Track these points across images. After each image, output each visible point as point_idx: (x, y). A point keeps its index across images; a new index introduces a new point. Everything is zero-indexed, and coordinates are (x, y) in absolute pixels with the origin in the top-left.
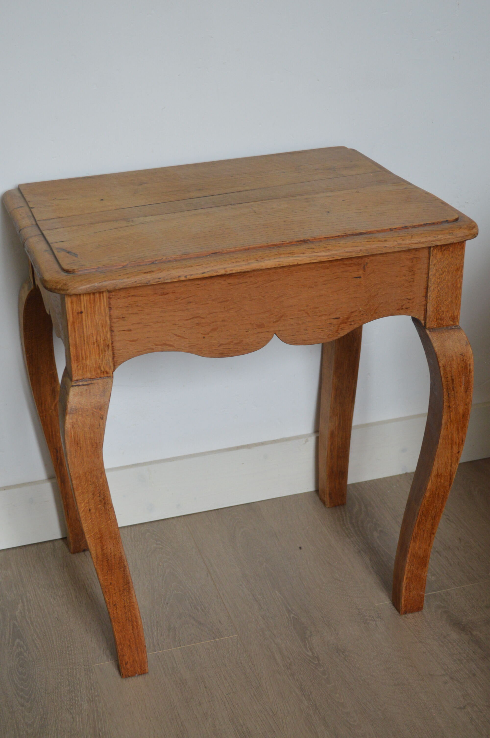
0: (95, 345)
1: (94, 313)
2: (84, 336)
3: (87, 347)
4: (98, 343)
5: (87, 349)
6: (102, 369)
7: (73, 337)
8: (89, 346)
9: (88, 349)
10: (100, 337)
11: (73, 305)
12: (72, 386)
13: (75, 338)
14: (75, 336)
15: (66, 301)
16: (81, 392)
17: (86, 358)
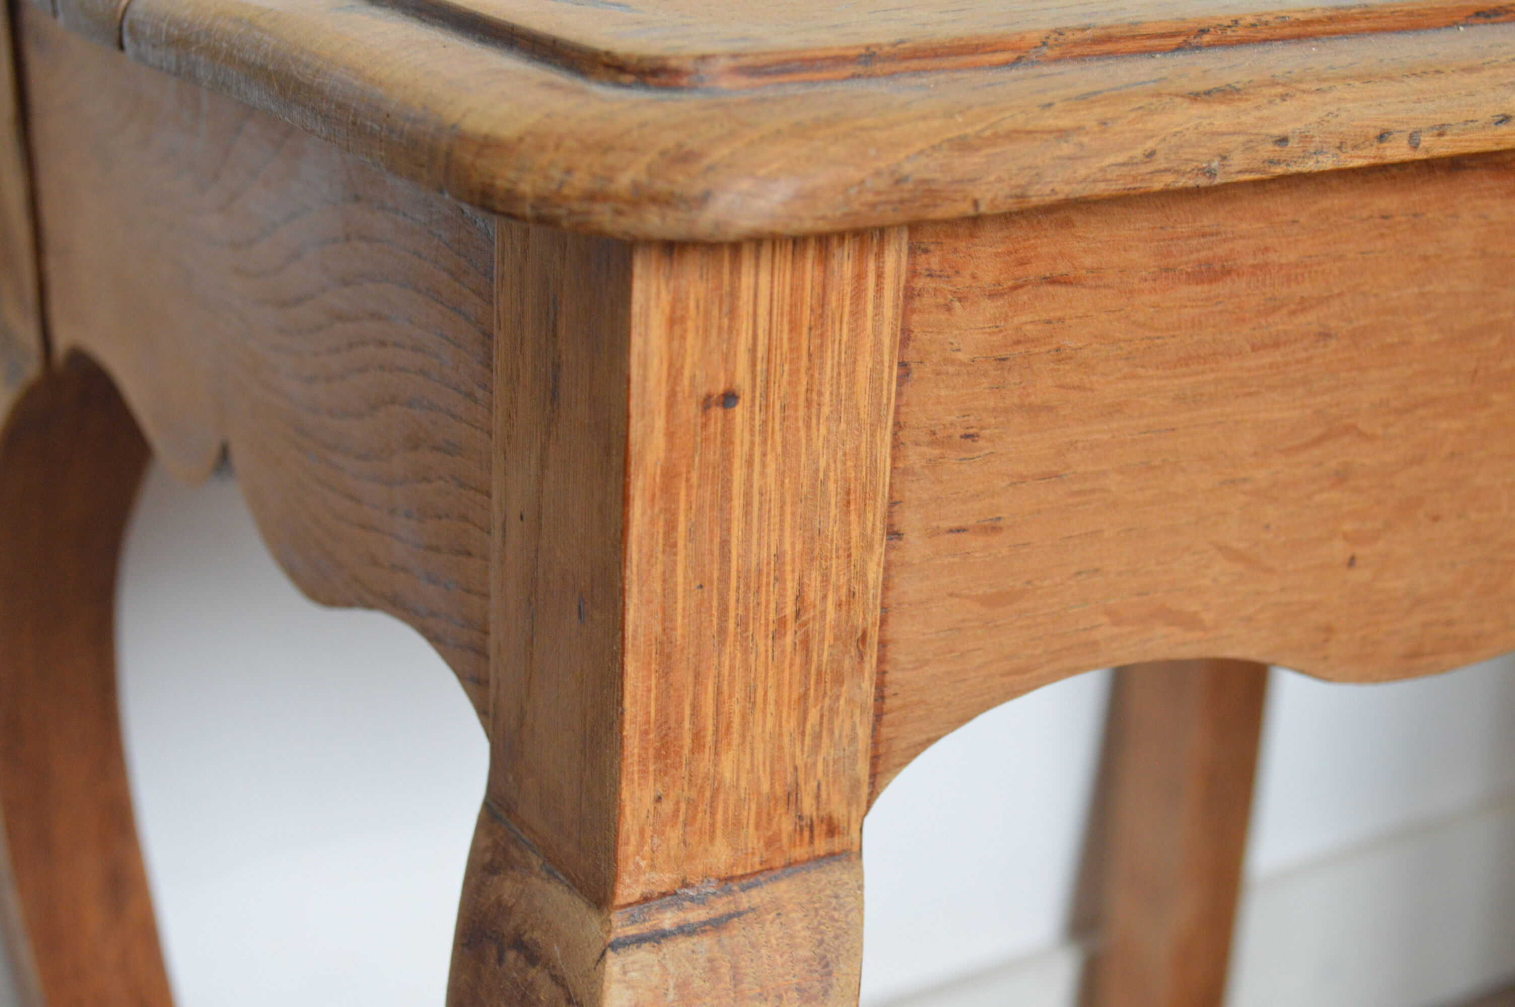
0: (789, 639)
1: (809, 403)
2: (724, 579)
3: (733, 658)
4: (805, 624)
5: (732, 667)
6: (808, 805)
7: (658, 586)
8: (746, 651)
9: (739, 673)
10: (825, 579)
11: (683, 337)
12: (617, 945)
13: (668, 594)
14: (668, 578)
15: (636, 308)
16: (677, 986)
17: (722, 732)
